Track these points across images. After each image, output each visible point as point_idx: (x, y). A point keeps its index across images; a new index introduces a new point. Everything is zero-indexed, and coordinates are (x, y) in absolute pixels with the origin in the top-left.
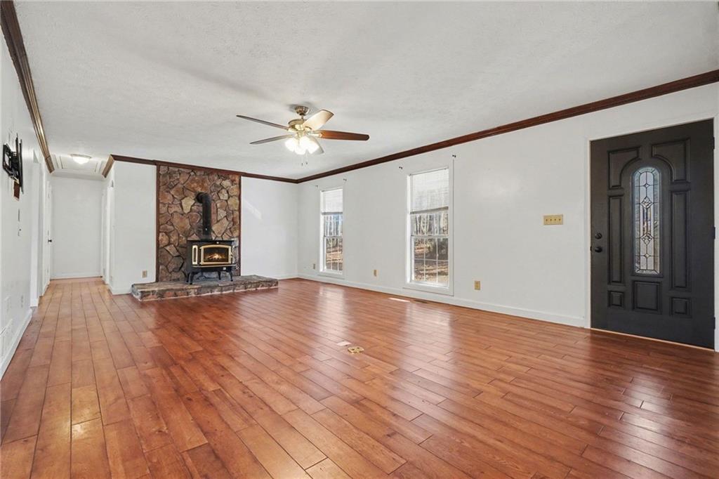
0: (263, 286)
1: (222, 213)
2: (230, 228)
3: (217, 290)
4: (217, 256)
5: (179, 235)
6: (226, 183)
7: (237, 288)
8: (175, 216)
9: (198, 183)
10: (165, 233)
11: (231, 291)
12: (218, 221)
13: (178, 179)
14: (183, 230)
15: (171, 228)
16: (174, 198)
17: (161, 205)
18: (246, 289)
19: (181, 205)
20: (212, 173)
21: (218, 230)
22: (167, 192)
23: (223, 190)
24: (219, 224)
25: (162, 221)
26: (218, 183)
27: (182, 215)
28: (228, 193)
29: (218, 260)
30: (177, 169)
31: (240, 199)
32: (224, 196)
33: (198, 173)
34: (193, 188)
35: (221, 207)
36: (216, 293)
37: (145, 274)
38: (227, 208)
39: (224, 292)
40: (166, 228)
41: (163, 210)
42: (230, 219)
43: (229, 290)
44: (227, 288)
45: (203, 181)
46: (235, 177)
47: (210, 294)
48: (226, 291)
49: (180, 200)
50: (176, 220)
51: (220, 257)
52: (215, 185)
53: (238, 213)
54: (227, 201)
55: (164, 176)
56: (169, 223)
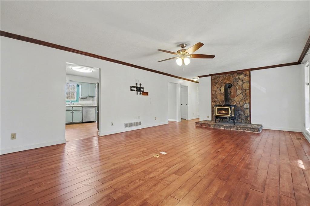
0: (248, 130)
1: (239, 92)
2: (244, 99)
3: (222, 127)
4: (223, 112)
5: (220, 102)
6: (242, 76)
7: (232, 128)
8: (218, 94)
9: (227, 79)
10: (215, 102)
11: (229, 129)
12: (237, 96)
13: (219, 80)
14: (221, 100)
15: (217, 100)
16: (218, 87)
17: (213, 91)
18: (237, 129)
19: (220, 90)
20: (234, 73)
21: (237, 100)
22: (215, 85)
23: (240, 80)
24: (238, 97)
25: (213, 97)
26: (237, 77)
27: (221, 94)
28: (242, 81)
29: (224, 114)
30: (218, 76)
31: (250, 83)
32: (240, 83)
33: (227, 75)
34: (225, 82)
35: (239, 89)
36: (222, 128)
37: (208, 117)
38: (242, 88)
39: (225, 129)
40: (215, 100)
41: (214, 93)
42: (244, 94)
43: (228, 128)
44: (227, 127)
45: (230, 78)
46: (247, 72)
47: (219, 128)
48: (226, 128)
49: (220, 88)
50: (219, 97)
51: (225, 112)
52: (236, 79)
53: (248, 90)
54: (242, 85)
55: (214, 79)
56: (216, 98)
